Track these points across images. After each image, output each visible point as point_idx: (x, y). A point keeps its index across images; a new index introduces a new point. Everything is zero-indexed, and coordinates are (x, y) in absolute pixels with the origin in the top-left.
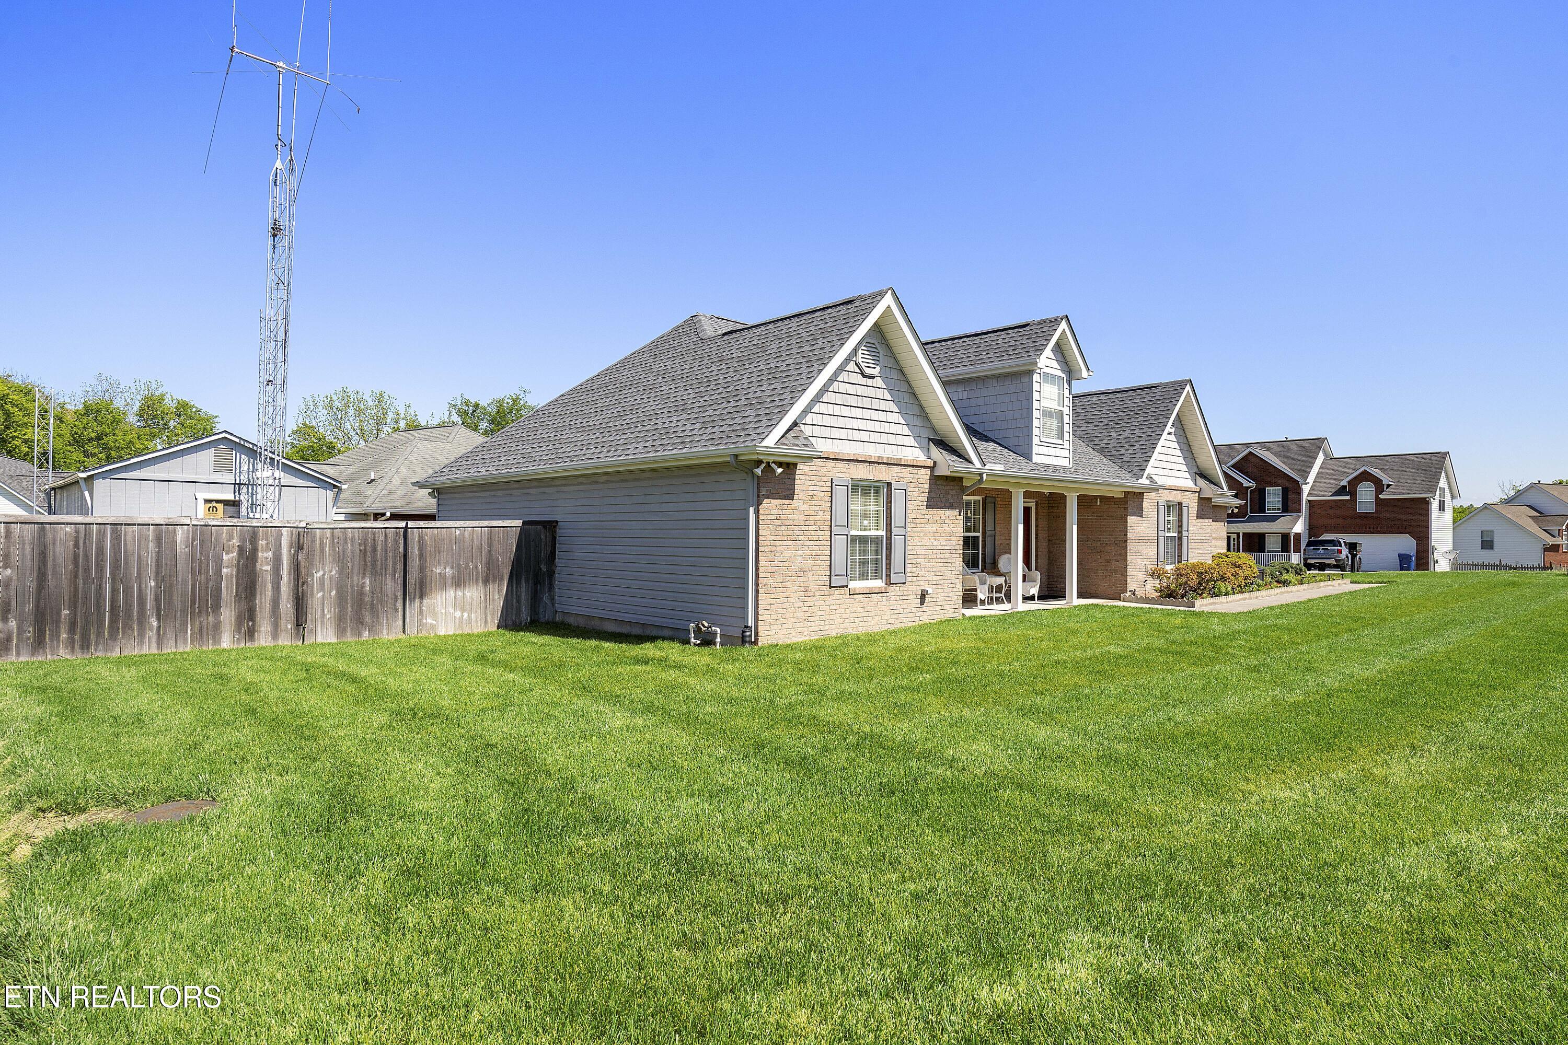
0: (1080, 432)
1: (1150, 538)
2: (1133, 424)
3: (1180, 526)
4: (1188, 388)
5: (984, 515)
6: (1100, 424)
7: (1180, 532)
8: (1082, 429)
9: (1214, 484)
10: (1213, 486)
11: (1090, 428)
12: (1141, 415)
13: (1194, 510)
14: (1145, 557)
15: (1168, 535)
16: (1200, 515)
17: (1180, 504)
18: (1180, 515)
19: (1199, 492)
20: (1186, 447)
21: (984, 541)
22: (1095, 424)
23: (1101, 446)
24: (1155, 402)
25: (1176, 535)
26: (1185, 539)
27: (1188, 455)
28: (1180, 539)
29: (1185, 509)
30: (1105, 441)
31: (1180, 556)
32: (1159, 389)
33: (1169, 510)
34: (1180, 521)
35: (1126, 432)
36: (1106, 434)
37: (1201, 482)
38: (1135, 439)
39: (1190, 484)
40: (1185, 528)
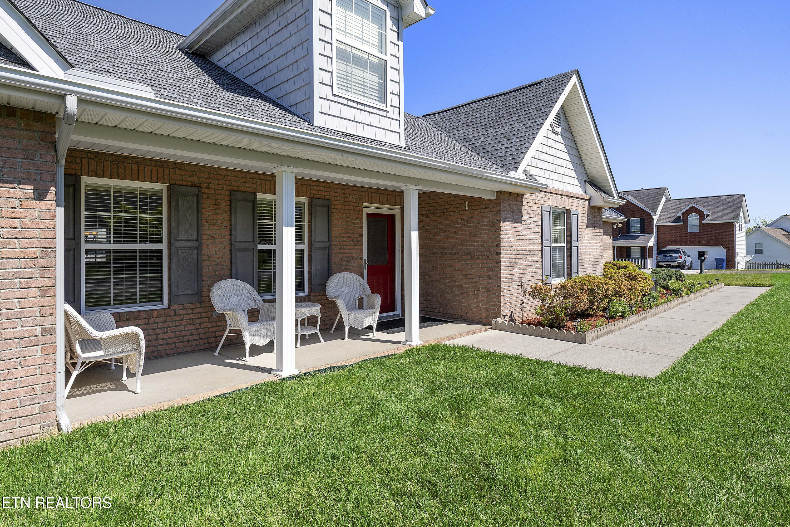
0: (459, 135)
1: (532, 249)
2: (513, 119)
3: (569, 235)
4: (574, 79)
5: (310, 221)
6: (480, 125)
7: (569, 242)
8: (461, 132)
9: (605, 193)
10: (604, 194)
11: (469, 130)
12: (523, 110)
13: (583, 219)
14: (526, 271)
15: (554, 245)
16: (591, 224)
17: (569, 211)
18: (569, 223)
19: (589, 200)
20: (574, 152)
21: (310, 256)
22: (475, 126)
23: (477, 145)
24: (538, 96)
25: (564, 245)
26: (574, 250)
27: (577, 160)
28: (569, 249)
29: (574, 218)
30: (482, 140)
31: (570, 267)
32: (543, 84)
33: (556, 217)
34: (569, 230)
35: (504, 128)
36: (484, 133)
37: (591, 190)
38: (513, 133)
39: (579, 191)
40: (574, 237)
